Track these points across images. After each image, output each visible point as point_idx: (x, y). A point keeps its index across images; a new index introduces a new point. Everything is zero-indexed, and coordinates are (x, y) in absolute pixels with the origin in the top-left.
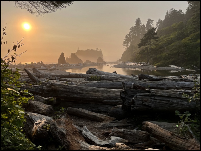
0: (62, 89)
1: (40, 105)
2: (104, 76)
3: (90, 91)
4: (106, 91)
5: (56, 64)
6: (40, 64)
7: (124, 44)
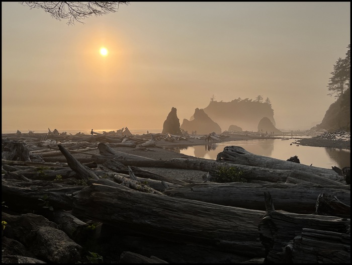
0: (115, 201)
1: (56, 239)
2: (255, 169)
3: (185, 212)
4: (229, 213)
5: (158, 135)
6: (122, 133)
7: (330, 84)
